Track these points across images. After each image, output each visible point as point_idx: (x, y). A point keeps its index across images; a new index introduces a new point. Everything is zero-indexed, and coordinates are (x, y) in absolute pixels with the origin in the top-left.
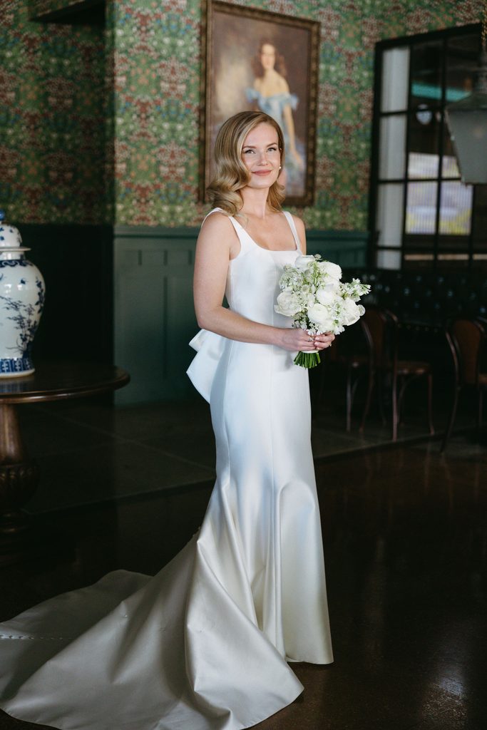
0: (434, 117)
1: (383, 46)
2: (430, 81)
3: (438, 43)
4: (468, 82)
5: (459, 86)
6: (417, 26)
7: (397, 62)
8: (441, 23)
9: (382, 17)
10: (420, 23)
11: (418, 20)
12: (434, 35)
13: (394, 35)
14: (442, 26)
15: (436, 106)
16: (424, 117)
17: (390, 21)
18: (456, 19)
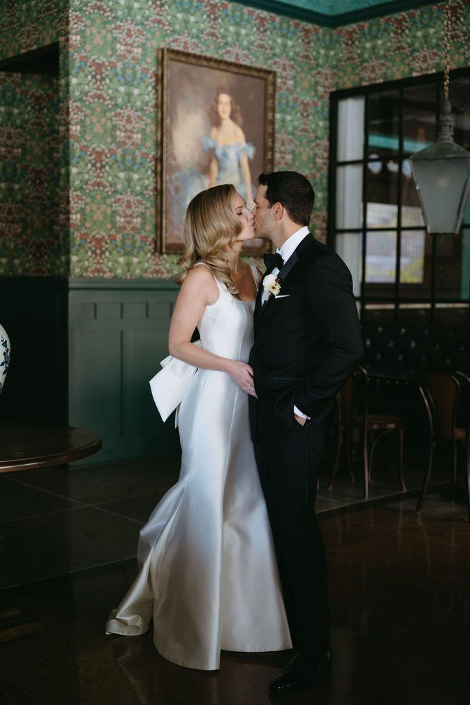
0: (384, 169)
1: (337, 96)
2: (386, 131)
3: (395, 93)
4: (421, 131)
5: (414, 137)
6: (373, 76)
7: (352, 113)
8: (397, 73)
9: (337, 66)
10: (375, 74)
11: (373, 70)
12: (390, 85)
13: (349, 85)
14: (398, 76)
15: (385, 155)
16: (375, 167)
17: (345, 71)
18: (412, 70)
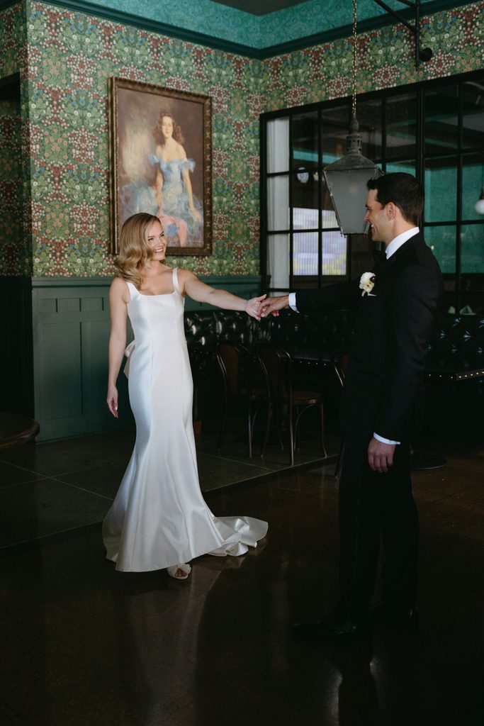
0: (311, 177)
1: (266, 118)
2: (308, 147)
3: (314, 114)
4: (339, 147)
5: (333, 151)
6: (295, 100)
7: (279, 131)
8: (316, 98)
9: (265, 92)
10: (297, 99)
11: (295, 95)
12: (309, 107)
13: (276, 108)
14: (317, 100)
15: (310, 167)
16: (303, 177)
17: (272, 96)
18: (328, 94)
